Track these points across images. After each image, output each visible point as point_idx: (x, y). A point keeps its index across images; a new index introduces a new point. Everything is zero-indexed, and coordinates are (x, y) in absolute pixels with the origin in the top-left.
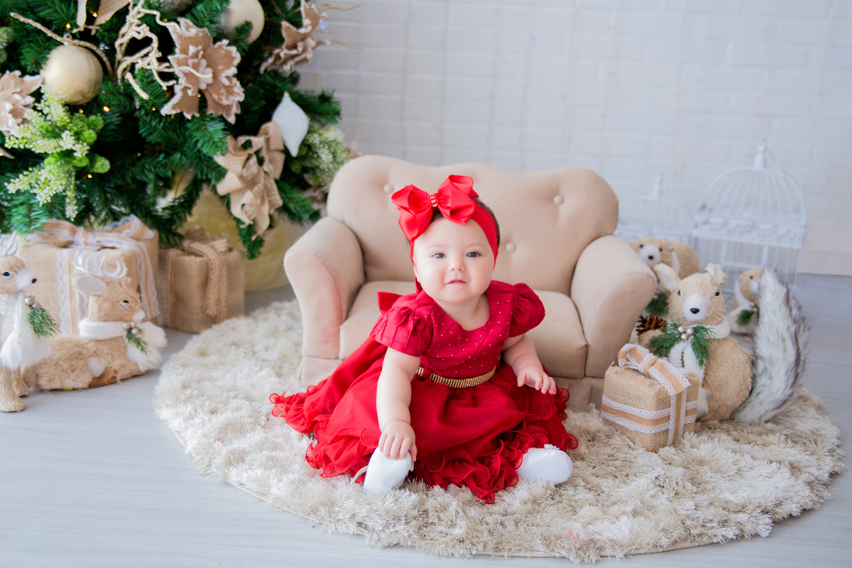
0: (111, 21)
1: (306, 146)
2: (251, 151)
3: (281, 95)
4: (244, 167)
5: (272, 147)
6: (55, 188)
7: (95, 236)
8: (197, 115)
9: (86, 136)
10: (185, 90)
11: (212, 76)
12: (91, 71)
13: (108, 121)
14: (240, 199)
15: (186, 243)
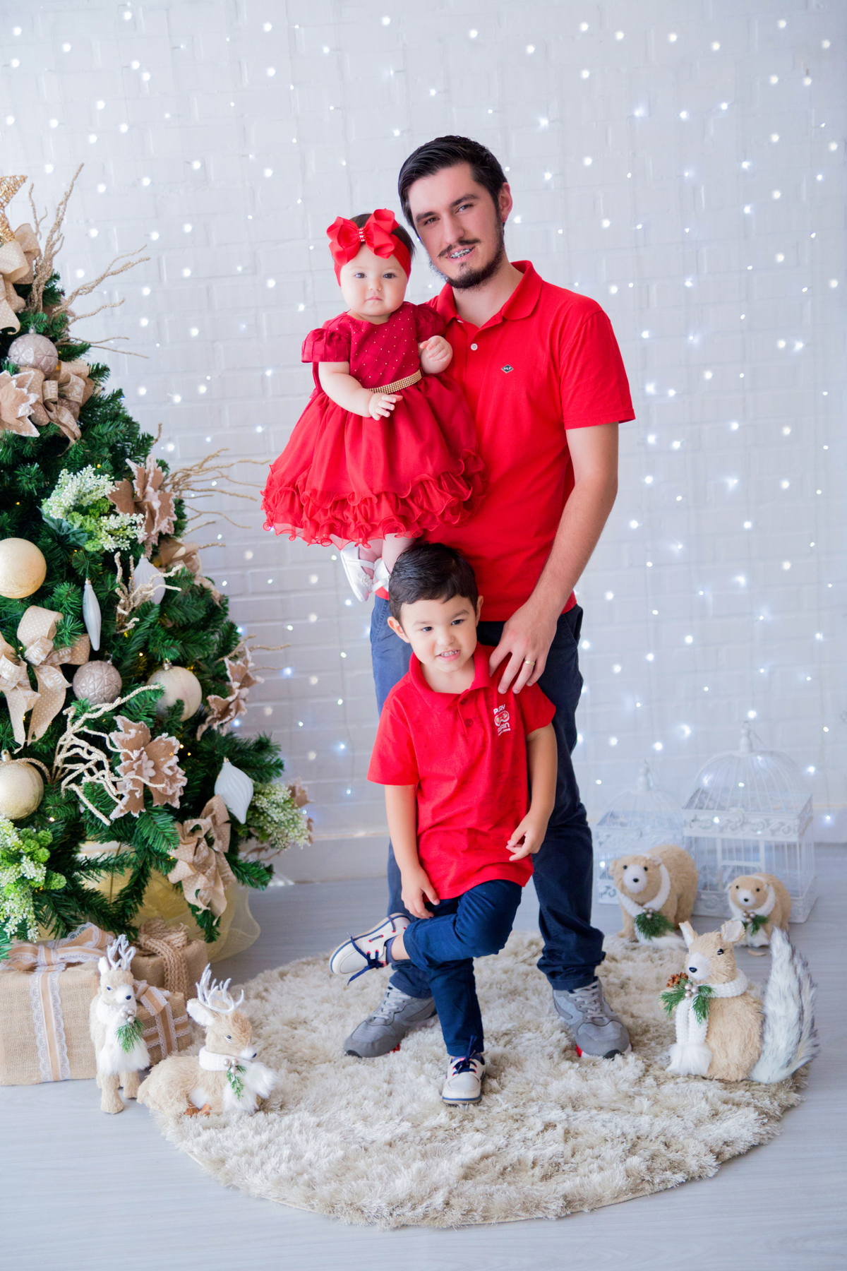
0: (48, 732)
1: (253, 808)
2: (201, 835)
3: (221, 762)
4: (195, 854)
5: (219, 822)
6: (21, 917)
7: (57, 953)
8: (144, 811)
9: (40, 855)
10: (132, 793)
11: (153, 768)
12: (34, 785)
13: (53, 829)
14: (194, 885)
15: (143, 939)
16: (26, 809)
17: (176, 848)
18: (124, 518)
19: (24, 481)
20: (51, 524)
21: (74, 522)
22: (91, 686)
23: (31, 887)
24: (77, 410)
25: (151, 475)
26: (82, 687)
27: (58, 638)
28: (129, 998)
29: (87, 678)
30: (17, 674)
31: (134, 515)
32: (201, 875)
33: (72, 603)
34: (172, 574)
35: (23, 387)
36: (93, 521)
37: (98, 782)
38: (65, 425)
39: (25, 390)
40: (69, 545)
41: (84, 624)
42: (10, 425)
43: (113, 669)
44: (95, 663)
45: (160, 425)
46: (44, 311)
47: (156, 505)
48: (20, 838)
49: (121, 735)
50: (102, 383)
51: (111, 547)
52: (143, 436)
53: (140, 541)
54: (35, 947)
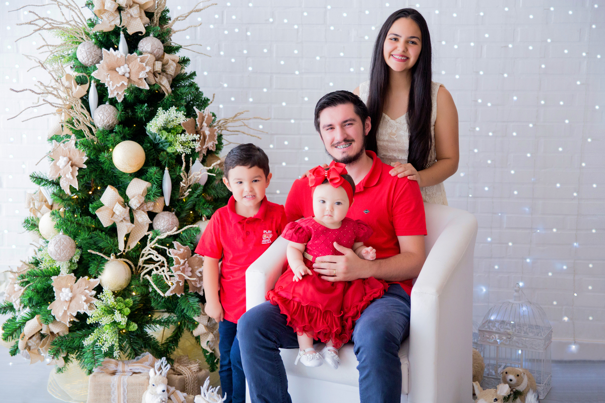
0: (137, 246)
4: (208, 321)
6: (111, 344)
7: (129, 367)
8: (183, 294)
9: (125, 311)
10: (178, 283)
11: (191, 271)
12: (126, 274)
13: (134, 299)
14: (206, 339)
15: (176, 365)
16: (120, 286)
17: (198, 316)
18: (189, 136)
19: (139, 112)
20: (150, 136)
21: (162, 135)
22: (163, 224)
23: (118, 328)
24: (171, 79)
25: (206, 117)
26: (157, 224)
27: (148, 196)
28: (164, 391)
29: (161, 220)
30: (124, 213)
31: (195, 135)
32: (211, 333)
33: (156, 178)
34: (211, 168)
35: (143, 62)
36: (173, 136)
37: (160, 274)
38: (163, 86)
39: (144, 64)
40: (159, 149)
41: (162, 190)
42: (134, 82)
43: (175, 217)
44: (165, 212)
45: (214, 95)
46: (159, 26)
47: (207, 133)
48: (115, 301)
49: (175, 251)
50: (185, 67)
51: (180, 150)
52: (205, 99)
53: (197, 151)
54: (117, 362)
